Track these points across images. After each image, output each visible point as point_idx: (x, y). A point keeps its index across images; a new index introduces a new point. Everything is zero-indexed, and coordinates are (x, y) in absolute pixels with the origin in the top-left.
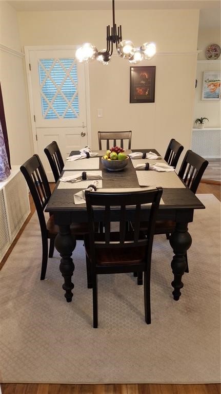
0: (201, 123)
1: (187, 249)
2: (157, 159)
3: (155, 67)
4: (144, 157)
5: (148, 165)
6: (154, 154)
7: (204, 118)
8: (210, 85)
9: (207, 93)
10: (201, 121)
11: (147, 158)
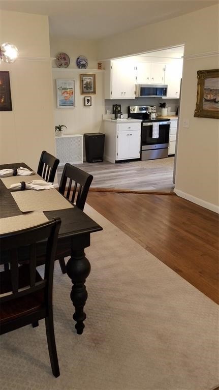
0: (60, 130)
1: (86, 278)
2: (30, 175)
3: (8, 72)
4: (15, 174)
5: (23, 184)
6: (26, 169)
7: (62, 126)
8: (63, 93)
9: (61, 101)
10: (59, 128)
11: (19, 175)
